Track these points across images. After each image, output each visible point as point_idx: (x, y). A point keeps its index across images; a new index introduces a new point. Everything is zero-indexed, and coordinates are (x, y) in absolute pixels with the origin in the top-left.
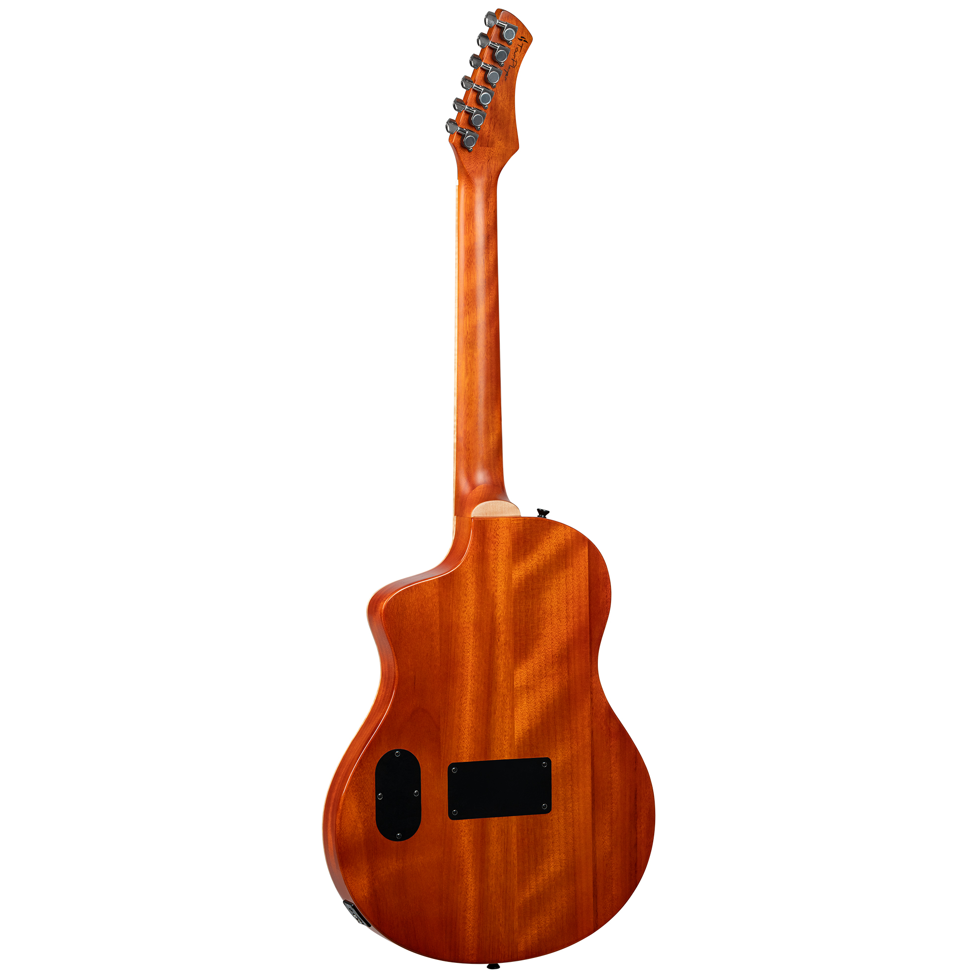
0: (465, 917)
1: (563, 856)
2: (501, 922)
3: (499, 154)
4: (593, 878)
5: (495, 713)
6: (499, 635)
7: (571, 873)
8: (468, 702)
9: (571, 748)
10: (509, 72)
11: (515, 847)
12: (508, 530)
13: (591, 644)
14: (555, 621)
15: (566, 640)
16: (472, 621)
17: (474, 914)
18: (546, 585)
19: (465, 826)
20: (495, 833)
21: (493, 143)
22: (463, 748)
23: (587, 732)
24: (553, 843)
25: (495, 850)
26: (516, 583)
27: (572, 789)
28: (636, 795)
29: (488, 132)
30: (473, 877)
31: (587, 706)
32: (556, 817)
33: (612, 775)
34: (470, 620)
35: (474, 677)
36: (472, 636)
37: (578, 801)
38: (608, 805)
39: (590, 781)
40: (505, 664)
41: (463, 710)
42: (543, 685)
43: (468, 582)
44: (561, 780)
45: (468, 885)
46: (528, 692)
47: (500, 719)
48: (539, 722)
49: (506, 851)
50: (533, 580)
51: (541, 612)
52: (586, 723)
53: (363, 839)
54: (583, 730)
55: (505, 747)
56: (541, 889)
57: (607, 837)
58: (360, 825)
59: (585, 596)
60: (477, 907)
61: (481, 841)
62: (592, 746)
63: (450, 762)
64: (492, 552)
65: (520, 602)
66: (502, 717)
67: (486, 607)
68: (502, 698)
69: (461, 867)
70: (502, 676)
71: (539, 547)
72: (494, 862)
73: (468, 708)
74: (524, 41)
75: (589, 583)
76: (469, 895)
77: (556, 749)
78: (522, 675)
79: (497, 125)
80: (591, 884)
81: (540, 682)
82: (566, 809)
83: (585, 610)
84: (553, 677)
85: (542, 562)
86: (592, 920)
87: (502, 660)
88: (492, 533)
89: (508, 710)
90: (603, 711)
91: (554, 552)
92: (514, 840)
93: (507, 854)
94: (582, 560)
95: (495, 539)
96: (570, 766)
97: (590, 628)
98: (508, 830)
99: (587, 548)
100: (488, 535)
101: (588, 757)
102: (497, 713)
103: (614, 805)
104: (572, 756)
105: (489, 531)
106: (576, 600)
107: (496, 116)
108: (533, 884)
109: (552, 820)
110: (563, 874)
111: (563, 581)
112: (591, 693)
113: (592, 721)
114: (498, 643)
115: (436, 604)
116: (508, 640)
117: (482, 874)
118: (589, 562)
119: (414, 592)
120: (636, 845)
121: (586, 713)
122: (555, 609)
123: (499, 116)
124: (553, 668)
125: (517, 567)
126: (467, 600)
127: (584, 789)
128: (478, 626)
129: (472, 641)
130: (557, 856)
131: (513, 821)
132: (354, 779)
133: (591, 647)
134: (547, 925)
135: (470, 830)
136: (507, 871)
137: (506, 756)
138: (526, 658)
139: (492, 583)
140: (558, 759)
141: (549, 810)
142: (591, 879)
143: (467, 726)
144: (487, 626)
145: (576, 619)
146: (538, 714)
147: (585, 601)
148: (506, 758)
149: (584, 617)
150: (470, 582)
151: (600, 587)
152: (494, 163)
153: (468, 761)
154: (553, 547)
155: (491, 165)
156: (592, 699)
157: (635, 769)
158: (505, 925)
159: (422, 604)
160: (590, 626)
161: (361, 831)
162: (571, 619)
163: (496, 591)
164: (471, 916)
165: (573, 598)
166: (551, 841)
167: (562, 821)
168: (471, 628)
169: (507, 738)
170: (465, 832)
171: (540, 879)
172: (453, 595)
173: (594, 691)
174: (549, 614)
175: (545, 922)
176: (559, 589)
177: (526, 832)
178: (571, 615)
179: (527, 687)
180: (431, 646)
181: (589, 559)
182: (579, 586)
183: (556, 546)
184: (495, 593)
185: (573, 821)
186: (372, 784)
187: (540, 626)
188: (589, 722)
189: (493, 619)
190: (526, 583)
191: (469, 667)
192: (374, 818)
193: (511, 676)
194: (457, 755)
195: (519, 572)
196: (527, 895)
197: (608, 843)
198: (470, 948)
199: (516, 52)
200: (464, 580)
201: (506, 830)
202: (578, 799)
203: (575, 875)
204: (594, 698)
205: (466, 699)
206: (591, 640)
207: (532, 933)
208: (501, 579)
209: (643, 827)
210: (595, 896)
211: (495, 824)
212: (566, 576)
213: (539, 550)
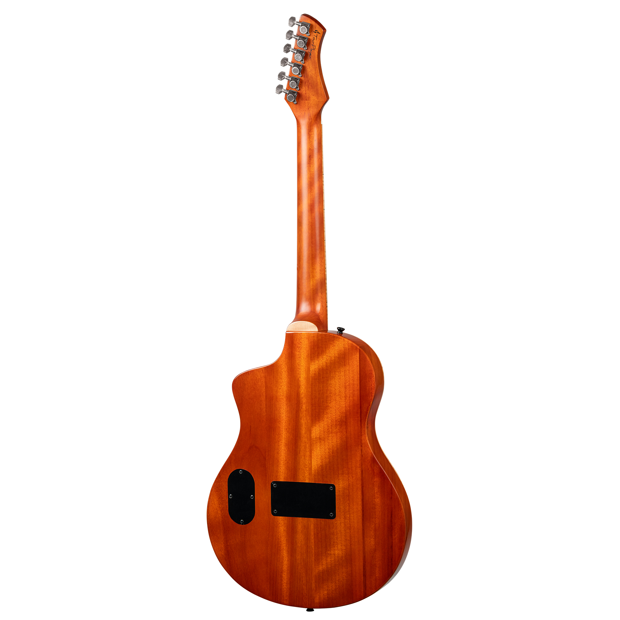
0: (281, 576)
1: (344, 548)
2: (304, 582)
3: (314, 105)
4: (364, 564)
5: (300, 453)
6: (302, 405)
7: (349, 558)
8: (283, 445)
9: (348, 479)
10: (311, 53)
11: (313, 538)
12: (307, 340)
13: (361, 415)
14: (338, 398)
15: (344, 411)
16: (285, 395)
17: (287, 575)
18: (332, 375)
19: (282, 521)
20: (300, 527)
21: (309, 98)
22: (280, 472)
23: (359, 471)
24: (337, 538)
25: (300, 538)
26: (313, 373)
27: (349, 506)
28: (392, 515)
29: (305, 91)
30: (287, 552)
31: (359, 454)
32: (339, 522)
33: (375, 500)
34: (284, 394)
35: (286, 429)
36: (285, 404)
37: (353, 514)
38: (373, 519)
39: (361, 502)
40: (305, 423)
41: (280, 449)
42: (330, 438)
43: (282, 371)
44: (342, 499)
45: (284, 557)
46: (320, 442)
47: (303, 457)
48: (328, 461)
49: (307, 539)
50: (323, 372)
51: (328, 392)
52: (358, 465)
53: (221, 520)
54: (356, 469)
55: (306, 475)
56: (329, 566)
57: (372, 539)
58: (219, 512)
59: (357, 384)
60: (289, 571)
61: (292, 531)
62: (362, 480)
63: (272, 480)
64: (297, 353)
65: (315, 385)
66: (304, 456)
67: (294, 387)
68: (304, 444)
69: (280, 545)
70: (304, 430)
71: (327, 351)
72: (300, 546)
73: (283, 448)
74: (317, 33)
75: (360, 376)
76: (284, 563)
77: (339, 480)
78: (316, 431)
79: (310, 86)
80: (362, 568)
81: (328, 436)
82: (345, 518)
83: (357, 393)
84: (336, 433)
85: (329, 361)
86: (362, 590)
87: (304, 421)
88: (297, 341)
89: (308, 452)
90: (369, 458)
91: (337, 355)
92: (312, 533)
93: (307, 541)
94: (355, 361)
95: (299, 345)
96: (347, 491)
97: (360, 405)
98: (308, 527)
99: (358, 353)
100: (295, 342)
101: (360, 486)
102: (301, 453)
103: (377, 519)
104: (349, 485)
105: (295, 340)
106: (351, 386)
107: (308, 81)
108: (324, 562)
109: (336, 524)
110: (343, 558)
111: (342, 374)
112: (361, 446)
113: (362, 464)
114: (302, 410)
115: (263, 383)
116: (307, 408)
117: (292, 551)
118: (360, 362)
119: (250, 375)
120: (392, 547)
121: (358, 458)
122: (337, 392)
123: (310, 81)
124: (336, 428)
125: (313, 363)
126: (282, 382)
127: (357, 507)
128: (289, 398)
129: (285, 407)
130: (339, 547)
131: (312, 521)
132: (216, 484)
133: (361, 417)
134: (333, 589)
135: (284, 523)
136: (307, 552)
137: (307, 480)
138: (319, 420)
139: (298, 372)
140: (340, 485)
141: (334, 517)
142: (362, 564)
143: (282, 459)
144: (294, 399)
145: (351, 398)
146: (327, 456)
147: (357, 387)
148: (307, 481)
149: (357, 398)
150: (284, 371)
151: (367, 379)
152: (312, 110)
153: (283, 481)
154: (336, 352)
155: (310, 111)
156: (362, 450)
157: (391, 498)
158: (307, 585)
159: (255, 383)
160: (360, 403)
161: (220, 515)
162: (348, 398)
163: (300, 377)
164: (285, 577)
165: (349, 385)
166: (336, 537)
167: (342, 525)
168: (285, 399)
169: (307, 469)
170: (281, 524)
171: (329, 560)
172: (273, 378)
173: (363, 445)
174: (334, 394)
175: (332, 587)
176: (340, 378)
177: (319, 529)
178: (348, 396)
179: (320, 439)
180: (261, 408)
181: (360, 360)
182: (353, 377)
183: (338, 351)
184: (299, 379)
185: (350, 526)
186: (226, 488)
187: (328, 401)
188: (360, 465)
189: (298, 394)
190: (319, 374)
191: (283, 423)
192: (228, 508)
193: (309, 431)
194: (276, 477)
195: (315, 366)
196: (321, 568)
197: (373, 543)
198: (284, 596)
199: (314, 40)
200: (280, 369)
201: (307, 526)
202: (353, 512)
203: (351, 561)
204: (363, 450)
205: (282, 443)
206: (361, 412)
207: (323, 593)
208: (303, 370)
209: (396, 536)
210: (365, 575)
211: (300, 521)
212: (345, 371)
213: (327, 353)
